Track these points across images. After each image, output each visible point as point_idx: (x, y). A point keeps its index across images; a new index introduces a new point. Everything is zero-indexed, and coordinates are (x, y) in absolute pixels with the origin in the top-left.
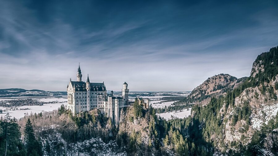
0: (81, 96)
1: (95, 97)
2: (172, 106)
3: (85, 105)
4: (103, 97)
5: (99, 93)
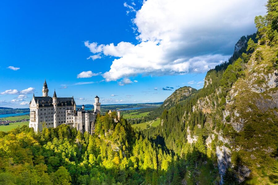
0: (46, 112)
1: (63, 112)
2: (148, 116)
3: (51, 122)
4: (73, 111)
5: (67, 108)
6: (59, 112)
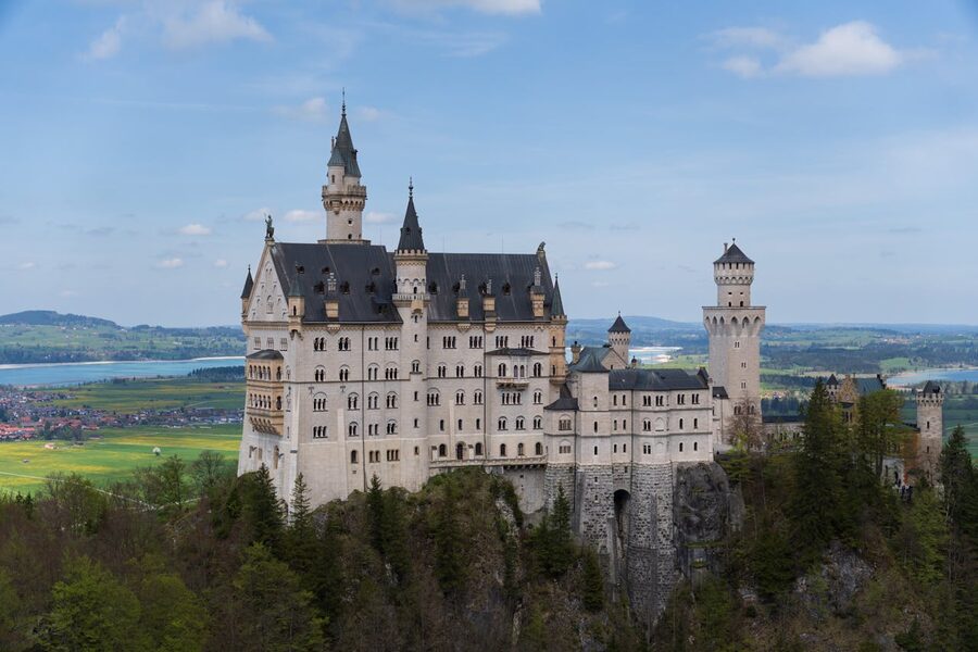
0: (352, 360)
1: (469, 372)
3: (383, 442)
4: (537, 369)
5: (501, 341)
6: (442, 372)
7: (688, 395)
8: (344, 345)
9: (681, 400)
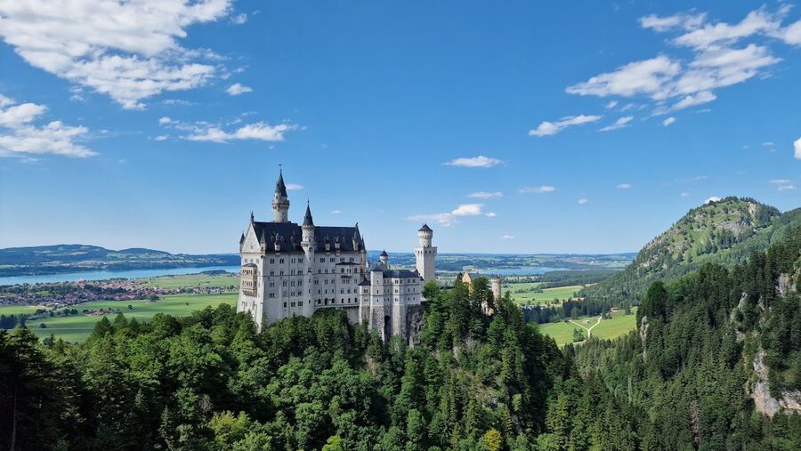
1: (330, 271)
2: (576, 299)
3: (296, 299)
4: (356, 271)
5: (342, 259)
6: (320, 271)
7: (411, 279)
8: (282, 261)
9: (409, 281)
